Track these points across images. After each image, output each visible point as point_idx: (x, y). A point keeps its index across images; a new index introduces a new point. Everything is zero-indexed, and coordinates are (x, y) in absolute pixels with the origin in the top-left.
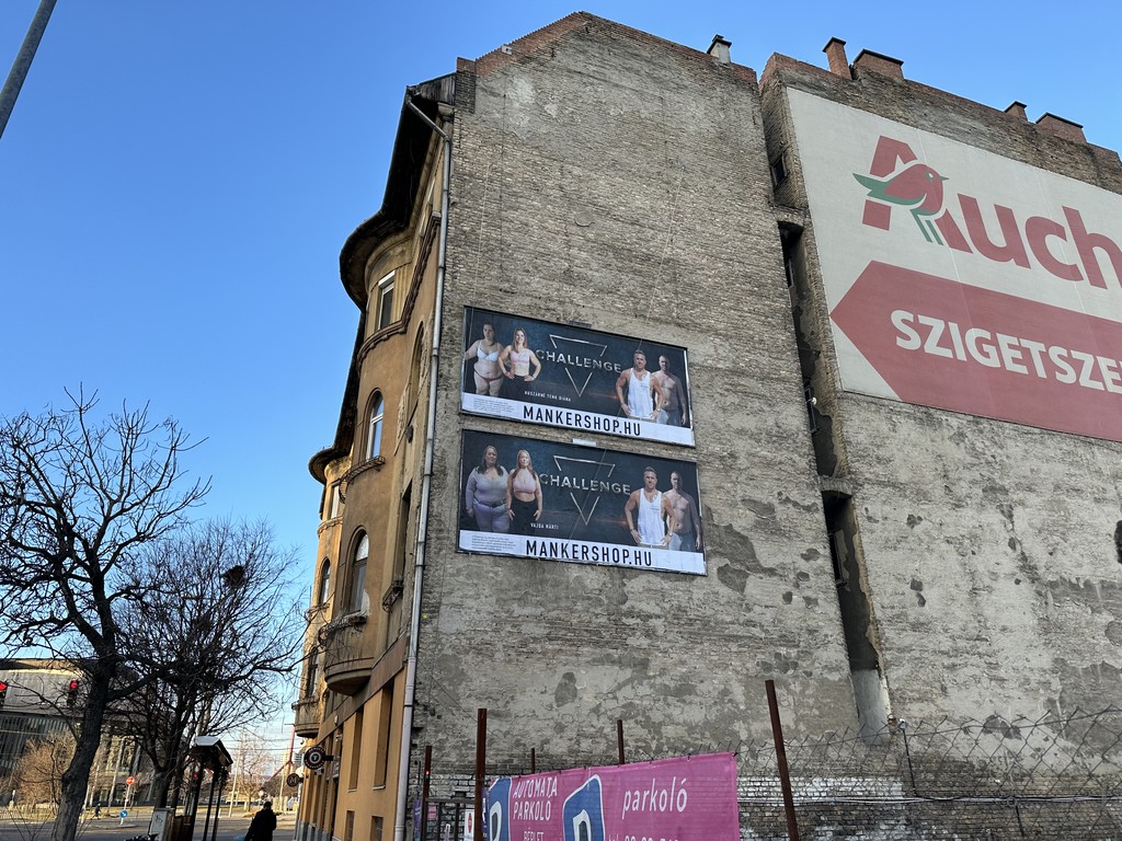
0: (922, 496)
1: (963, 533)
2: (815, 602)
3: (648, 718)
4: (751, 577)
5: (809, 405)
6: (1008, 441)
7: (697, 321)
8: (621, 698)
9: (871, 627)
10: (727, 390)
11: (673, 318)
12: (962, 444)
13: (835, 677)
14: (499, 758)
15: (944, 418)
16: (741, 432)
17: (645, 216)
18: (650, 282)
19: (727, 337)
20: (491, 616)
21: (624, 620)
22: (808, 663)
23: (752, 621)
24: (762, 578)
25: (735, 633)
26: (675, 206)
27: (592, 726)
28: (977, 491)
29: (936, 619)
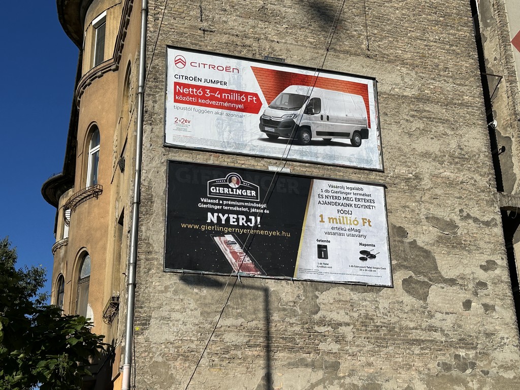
2: (493, 308)
4: (433, 287)
5: (490, 128)
7: (385, 52)
11: (362, 49)
21: (316, 328)
22: (485, 363)
23: (433, 327)
24: (443, 288)
25: (418, 338)
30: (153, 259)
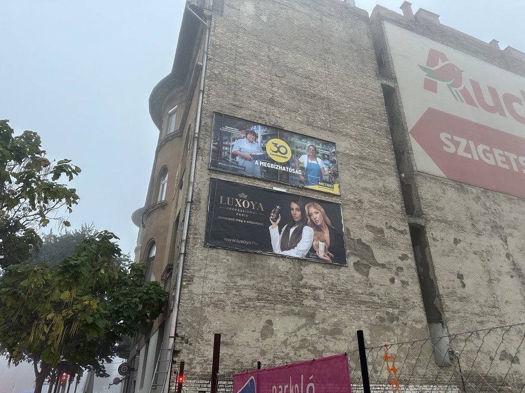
0: (461, 228)
1: (482, 249)
2: (407, 283)
3: (315, 348)
4: (372, 268)
5: (400, 177)
6: (502, 203)
7: (341, 130)
8: (299, 336)
9: (437, 298)
10: (357, 167)
11: (328, 127)
12: (479, 203)
13: (419, 326)
14: (226, 370)
15: (469, 188)
16: (365, 189)
17: (313, 75)
18: (316, 108)
19: (356, 140)
20: (224, 285)
21: (301, 290)
22: (404, 318)
23: (373, 293)
24: (378, 269)
25: (364, 300)
26: (329, 72)
27: (282, 352)
28: (488, 227)
29: (471, 295)
30: (198, 238)
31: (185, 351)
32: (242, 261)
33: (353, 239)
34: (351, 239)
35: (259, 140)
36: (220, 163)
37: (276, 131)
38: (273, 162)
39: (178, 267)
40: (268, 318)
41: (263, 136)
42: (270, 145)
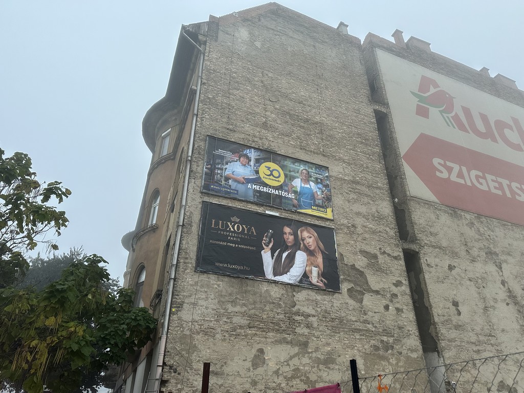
0: (455, 254)
1: (477, 276)
2: (402, 310)
3: (308, 378)
4: (366, 295)
5: (394, 202)
6: (496, 228)
7: (334, 154)
8: (292, 365)
9: (432, 326)
10: (350, 191)
11: (320, 151)
12: (473, 228)
13: (414, 355)
15: (463, 214)
16: (358, 214)
17: (306, 100)
18: (309, 132)
19: (349, 164)
20: (214, 312)
21: (294, 317)
22: (399, 346)
23: (367, 321)
24: (372, 296)
25: (358, 328)
26: (322, 97)
27: (274, 382)
28: (483, 254)
29: (467, 324)
30: (188, 263)
31: (173, 381)
32: (233, 287)
33: (347, 265)
34: (345, 264)
35: (252, 163)
36: (212, 186)
37: (269, 155)
38: (266, 185)
39: (167, 292)
40: (259, 346)
41: (256, 159)
42: (263, 169)
